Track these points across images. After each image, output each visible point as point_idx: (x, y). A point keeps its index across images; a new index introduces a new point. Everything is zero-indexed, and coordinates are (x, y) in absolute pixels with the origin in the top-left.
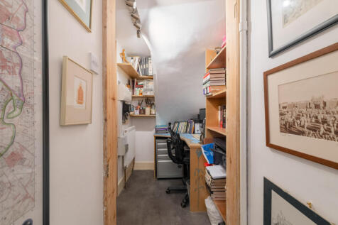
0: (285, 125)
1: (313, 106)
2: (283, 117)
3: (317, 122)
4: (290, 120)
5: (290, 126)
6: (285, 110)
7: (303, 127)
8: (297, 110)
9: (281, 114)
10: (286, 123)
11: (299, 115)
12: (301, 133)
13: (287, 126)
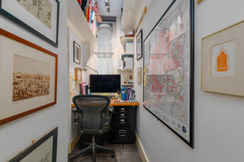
0: (18, 94)
1: (38, 78)
2: (17, 86)
3: (39, 87)
4: (24, 88)
5: (23, 93)
6: (19, 79)
7: (32, 92)
8: (29, 80)
9: (15, 83)
10: (19, 91)
11: (30, 84)
12: (30, 96)
13: (21, 94)
